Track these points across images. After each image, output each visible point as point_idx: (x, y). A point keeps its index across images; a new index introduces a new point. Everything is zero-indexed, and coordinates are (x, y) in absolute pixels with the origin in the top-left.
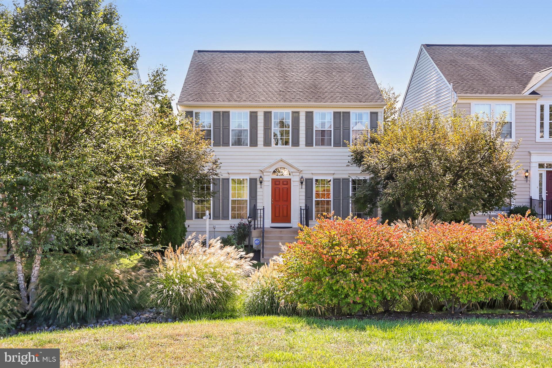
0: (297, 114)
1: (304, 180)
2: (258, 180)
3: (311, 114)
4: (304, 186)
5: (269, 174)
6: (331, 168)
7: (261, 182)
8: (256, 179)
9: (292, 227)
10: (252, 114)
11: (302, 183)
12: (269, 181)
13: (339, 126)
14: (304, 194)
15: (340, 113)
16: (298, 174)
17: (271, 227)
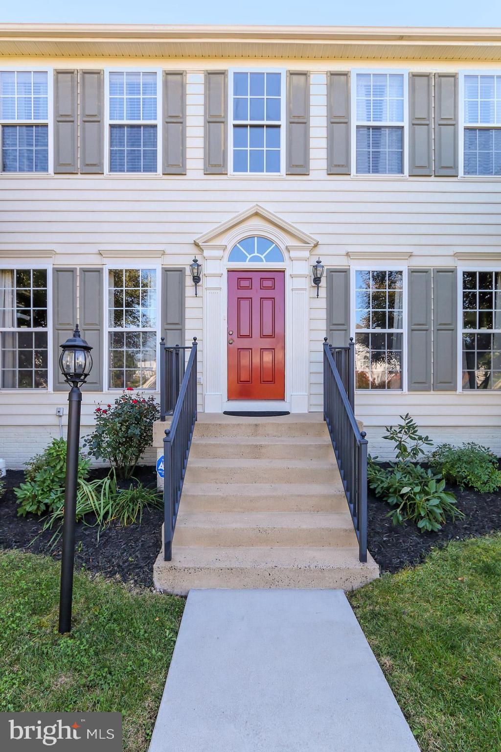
0: (303, 78)
1: (325, 274)
2: (188, 272)
3: (343, 78)
4: (323, 292)
5: (218, 253)
6: (403, 240)
7: (196, 279)
8: (181, 271)
9: (287, 413)
10: (170, 77)
11: (317, 280)
12: (221, 275)
13: (425, 116)
14: (323, 314)
15: (427, 76)
16: (306, 254)
17: (226, 413)
